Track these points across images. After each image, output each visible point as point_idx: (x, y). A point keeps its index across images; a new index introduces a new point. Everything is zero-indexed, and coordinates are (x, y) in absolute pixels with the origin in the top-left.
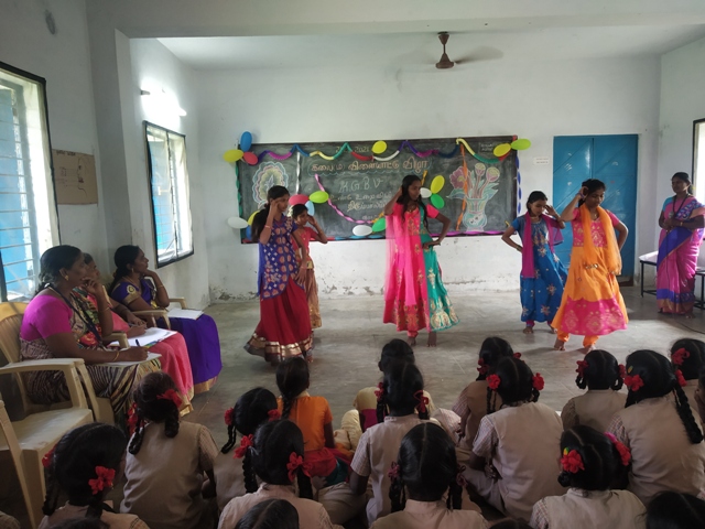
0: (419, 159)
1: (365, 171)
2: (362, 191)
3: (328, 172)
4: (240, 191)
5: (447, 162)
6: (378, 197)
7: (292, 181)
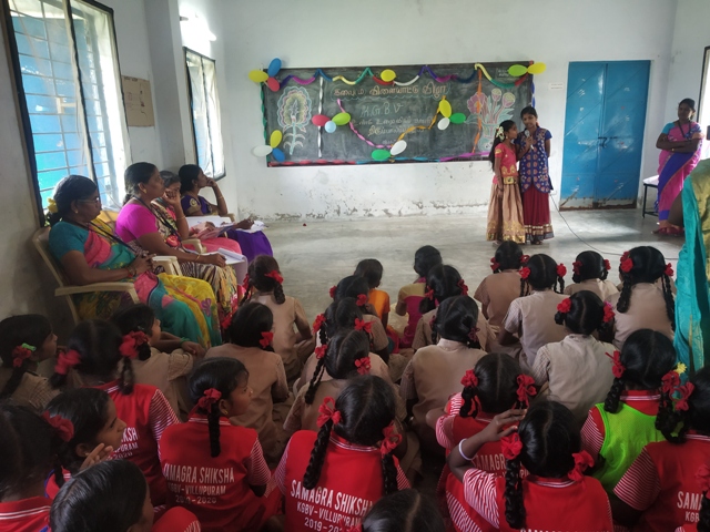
0: (438, 84)
1: (385, 96)
2: (382, 116)
3: (350, 97)
4: (265, 115)
5: (465, 88)
6: (398, 121)
7: (315, 105)
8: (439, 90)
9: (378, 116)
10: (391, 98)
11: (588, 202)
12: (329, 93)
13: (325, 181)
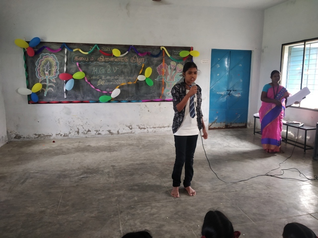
0: (140, 57)
1: (108, 62)
2: (106, 74)
3: (85, 62)
4: (27, 70)
5: (155, 60)
6: (116, 77)
7: (61, 65)
8: (140, 61)
9: (103, 74)
10: (112, 64)
11: (223, 125)
12: (71, 58)
13: (69, 113)
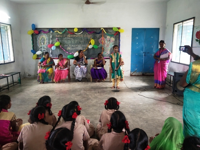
0: (89, 34)
4: (33, 42)
5: (98, 35)
7: (49, 40)
9: (70, 44)
10: (74, 38)
11: (141, 73)
12: (54, 36)
